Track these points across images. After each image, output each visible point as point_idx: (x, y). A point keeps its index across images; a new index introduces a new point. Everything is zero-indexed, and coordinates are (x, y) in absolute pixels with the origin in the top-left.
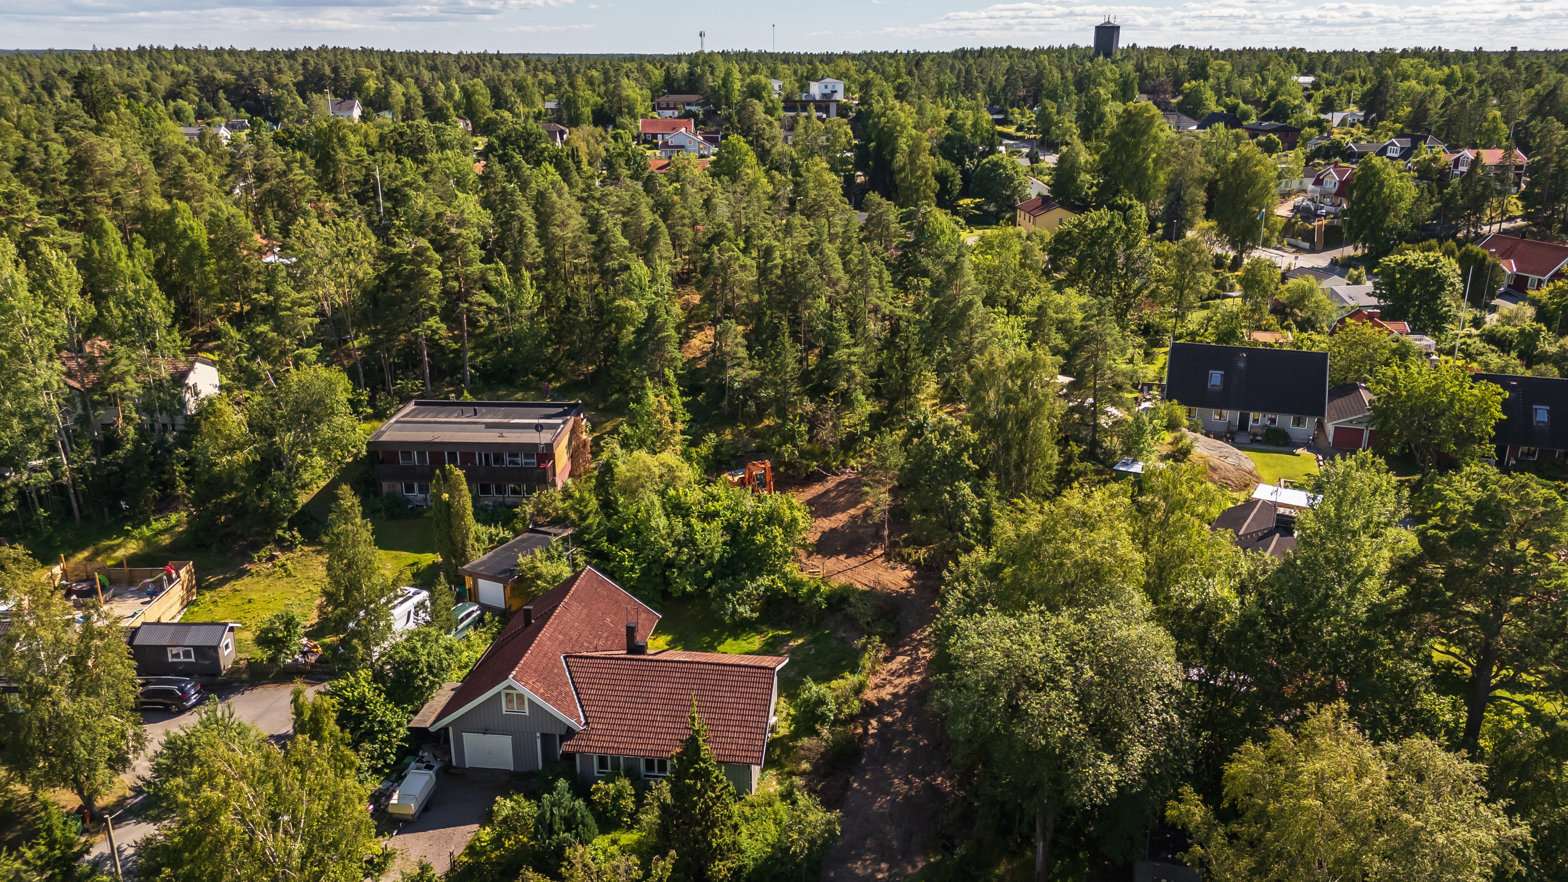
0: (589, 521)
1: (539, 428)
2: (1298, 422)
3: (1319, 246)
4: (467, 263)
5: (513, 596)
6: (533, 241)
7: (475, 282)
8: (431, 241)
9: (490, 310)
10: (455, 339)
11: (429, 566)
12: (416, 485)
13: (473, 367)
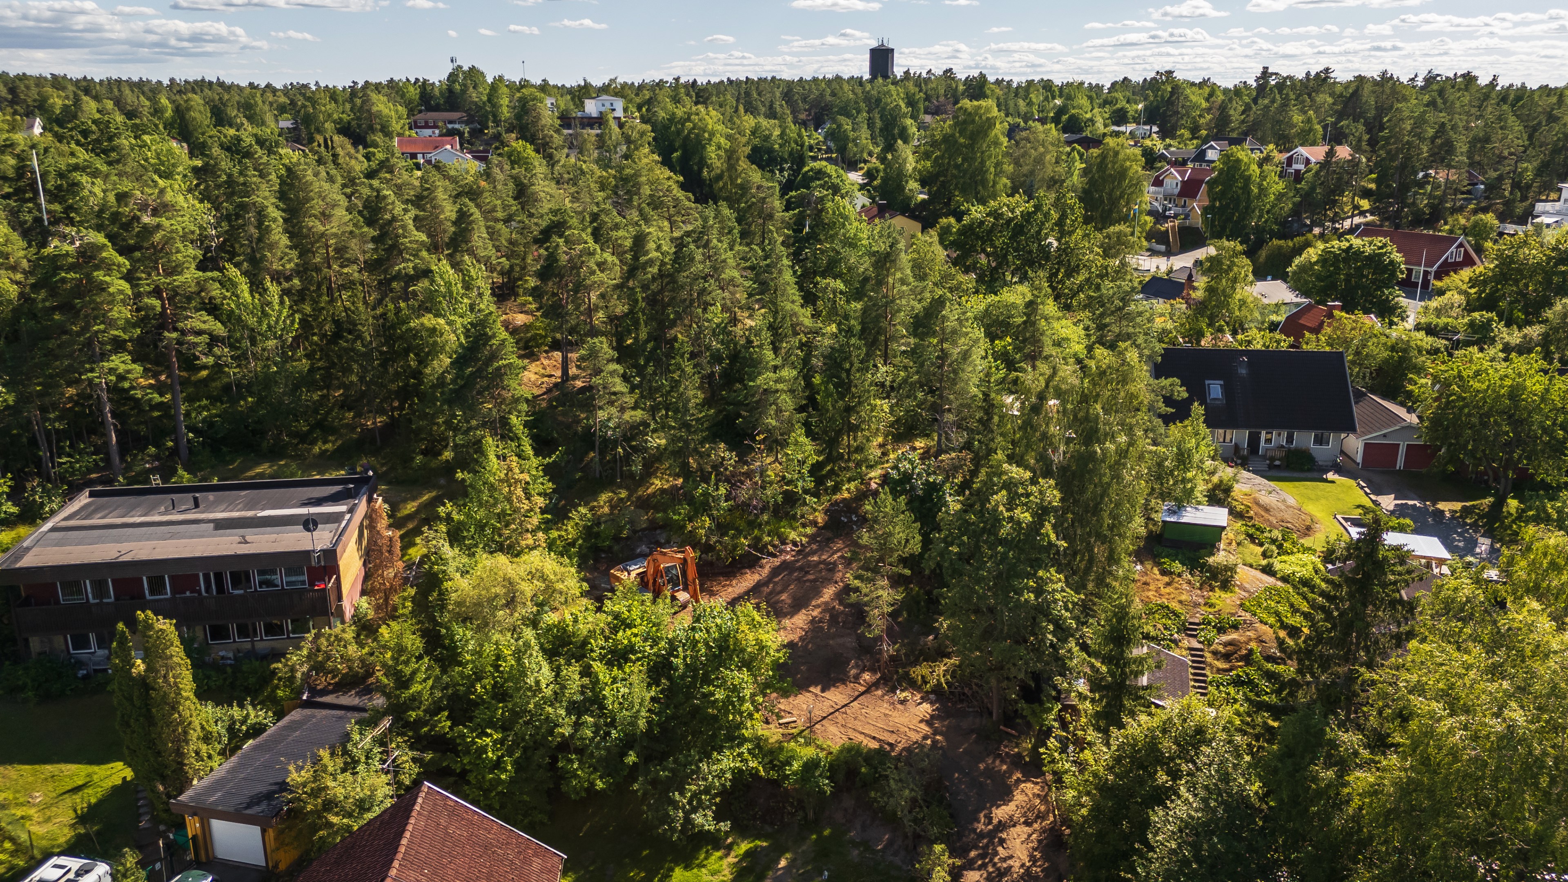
0: (415, 688)
1: (310, 524)
2: (1319, 441)
3: (1175, 248)
4: (173, 270)
5: (281, 842)
6: (279, 237)
7: (189, 299)
8: (110, 237)
9: (214, 340)
10: (160, 388)
11: (115, 790)
12: (92, 637)
13: (190, 429)
